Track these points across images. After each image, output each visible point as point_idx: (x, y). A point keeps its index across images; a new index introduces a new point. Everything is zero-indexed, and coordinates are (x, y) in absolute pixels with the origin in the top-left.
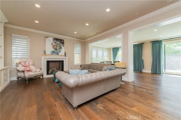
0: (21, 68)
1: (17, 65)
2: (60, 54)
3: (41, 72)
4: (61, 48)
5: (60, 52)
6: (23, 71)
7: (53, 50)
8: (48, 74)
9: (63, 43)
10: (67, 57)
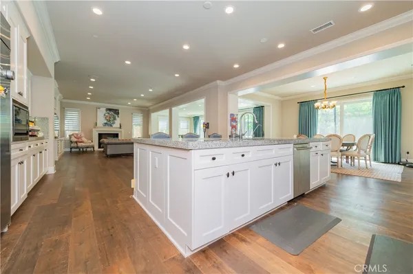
0: (74, 139)
1: (70, 136)
2: (114, 126)
3: (92, 144)
4: (115, 119)
5: (114, 123)
6: (76, 142)
7: (106, 122)
8: (99, 147)
9: (118, 113)
10: (122, 130)
